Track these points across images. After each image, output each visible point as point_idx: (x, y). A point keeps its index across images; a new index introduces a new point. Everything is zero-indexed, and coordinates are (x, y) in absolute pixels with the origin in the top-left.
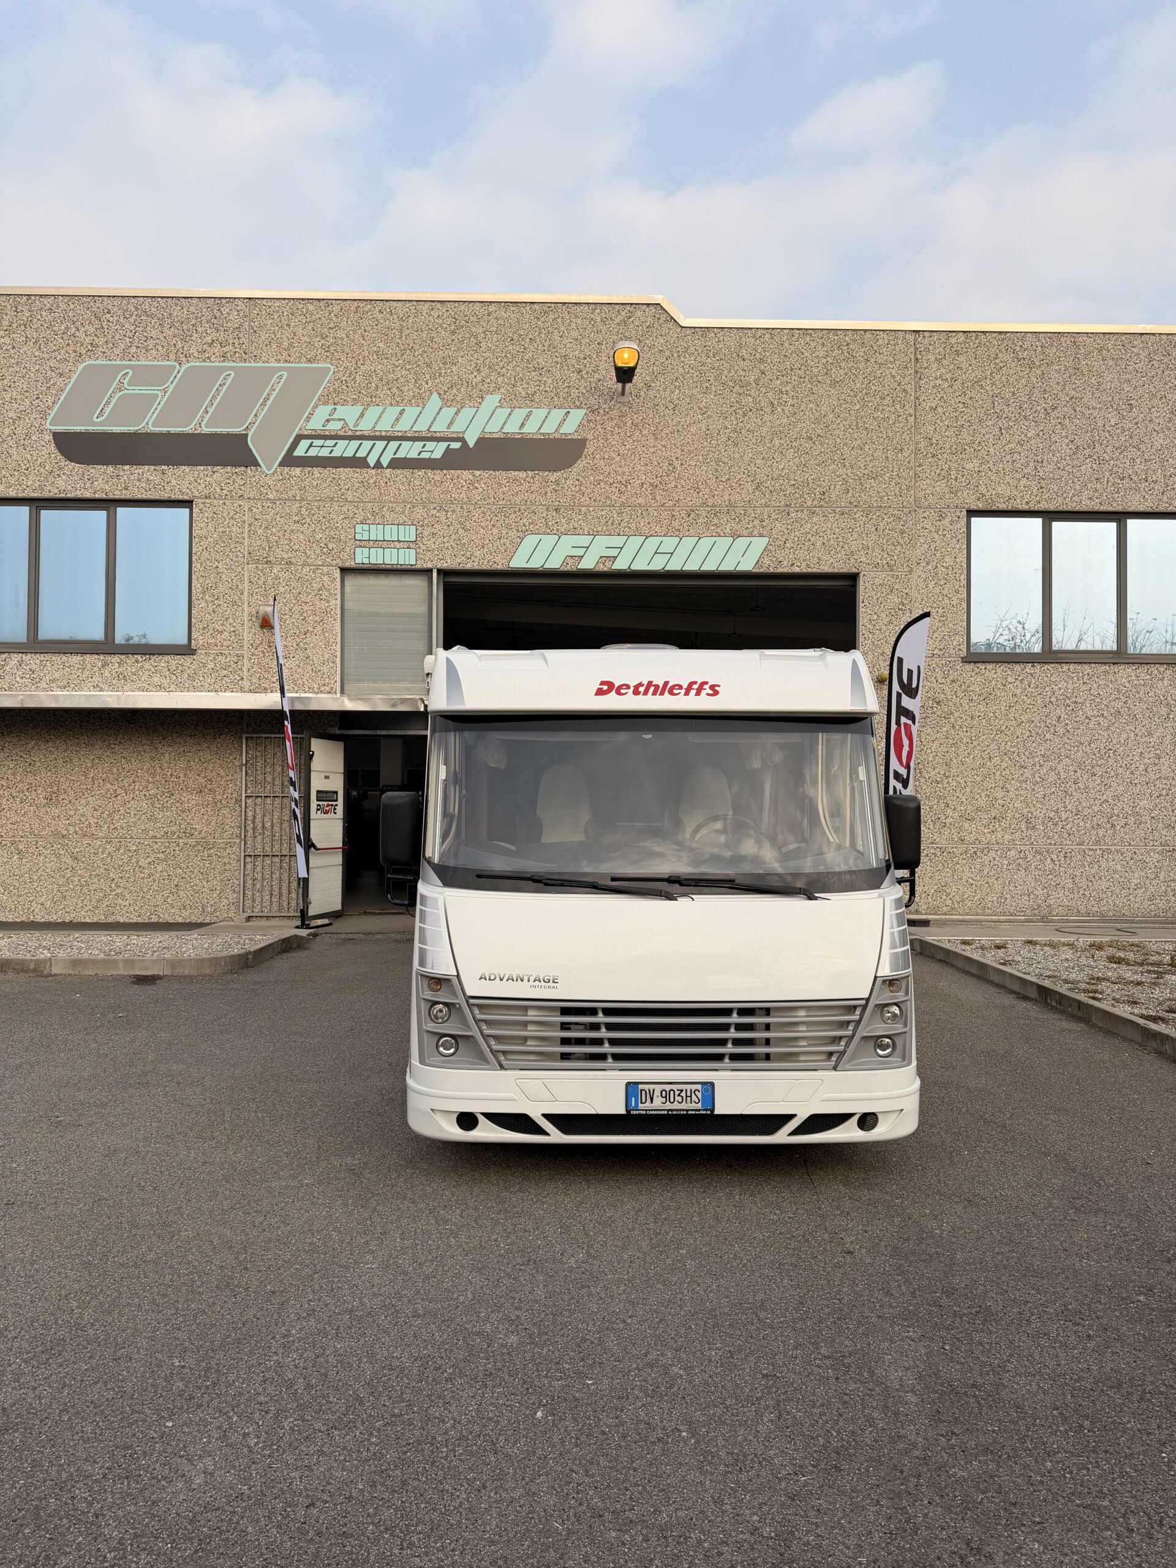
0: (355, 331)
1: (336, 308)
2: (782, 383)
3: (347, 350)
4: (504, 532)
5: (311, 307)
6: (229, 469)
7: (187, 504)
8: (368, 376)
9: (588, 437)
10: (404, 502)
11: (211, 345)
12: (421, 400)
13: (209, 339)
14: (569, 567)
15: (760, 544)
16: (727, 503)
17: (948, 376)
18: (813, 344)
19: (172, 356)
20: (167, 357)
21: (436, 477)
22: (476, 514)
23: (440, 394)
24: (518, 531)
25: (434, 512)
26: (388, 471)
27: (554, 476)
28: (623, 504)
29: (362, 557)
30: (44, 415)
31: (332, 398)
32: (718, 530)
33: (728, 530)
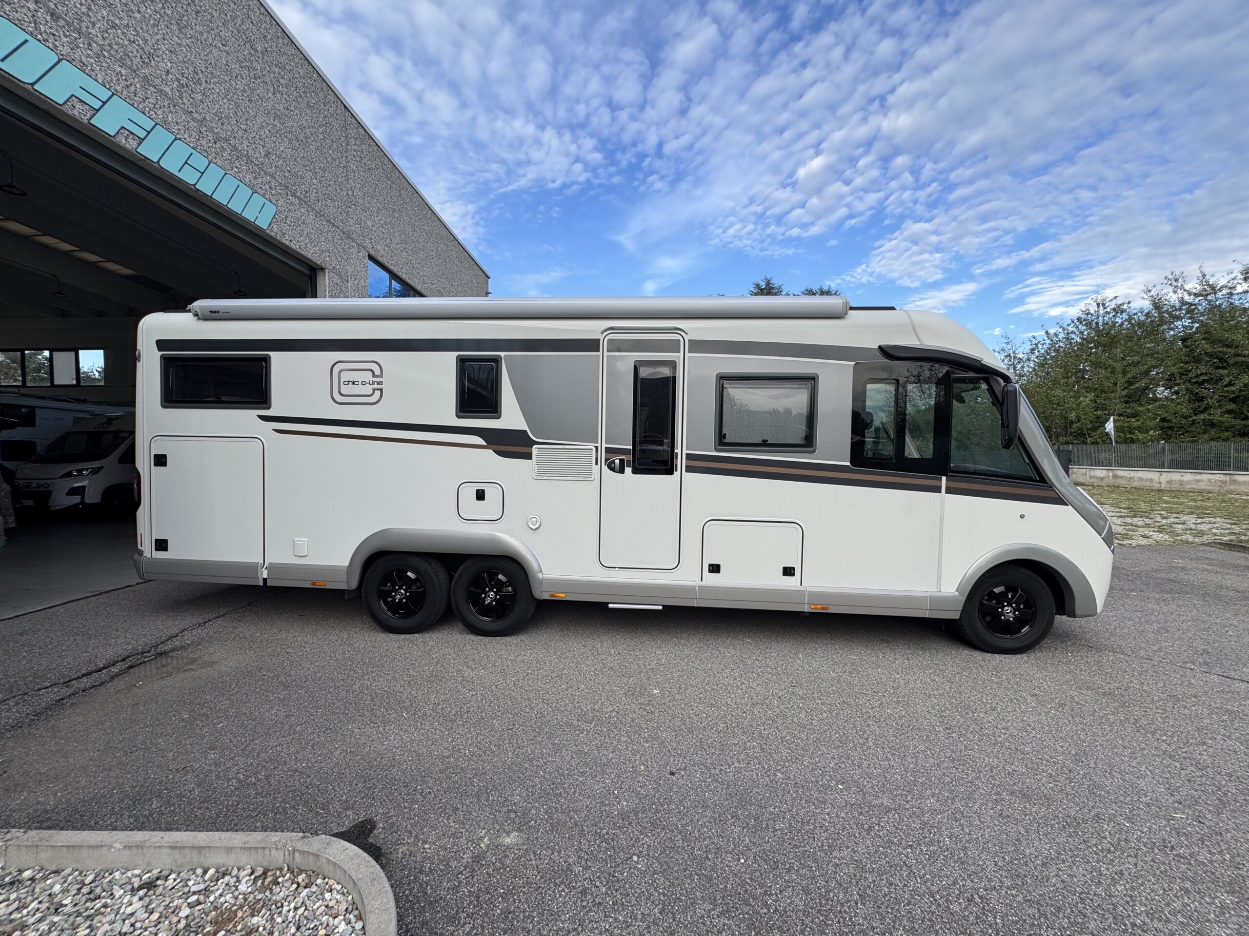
2: (279, 73)
15: (270, 209)
16: (246, 153)
17: (359, 153)
18: (296, 60)
32: (241, 175)
33: (247, 180)
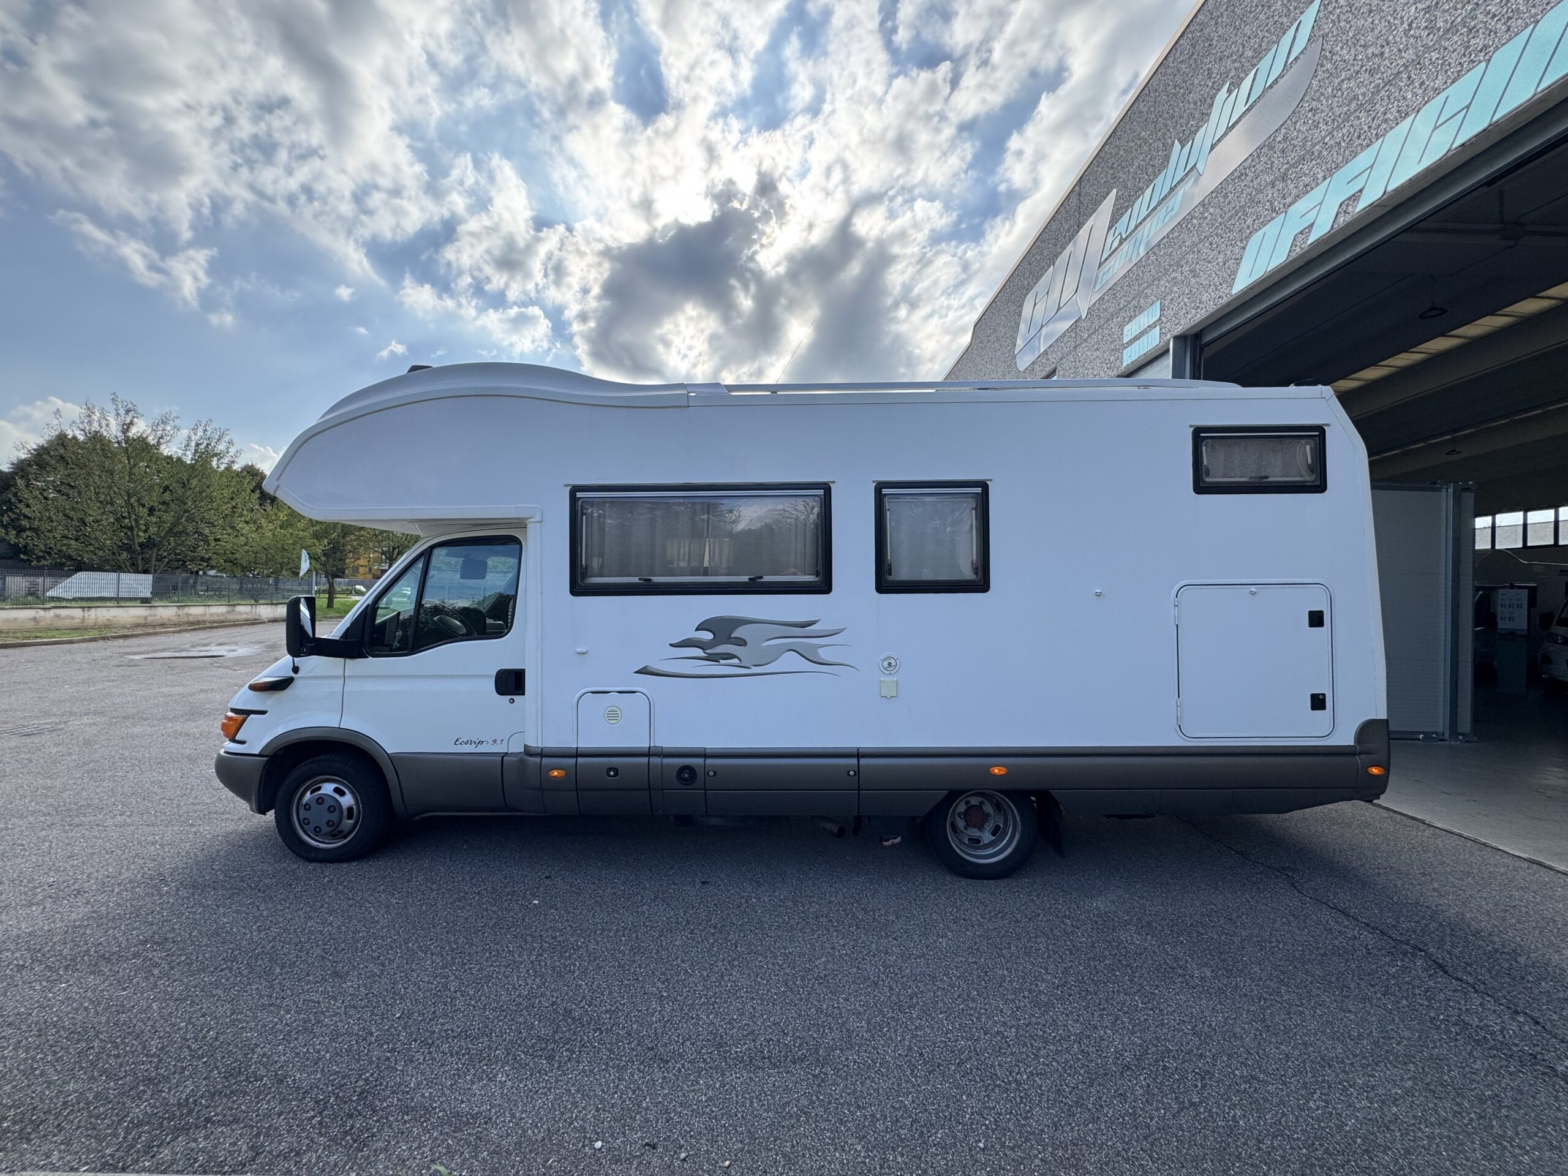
1: (1119, 132)
4: (1229, 252)
5: (1107, 147)
8: (1133, 174)
10: (1155, 281)
11: (1065, 237)
12: (1166, 161)
13: (1065, 233)
14: (1298, 250)
21: (1176, 234)
22: (1204, 250)
23: (1180, 139)
24: (1241, 241)
25: (1172, 275)
28: (1377, 91)
29: (1131, 356)
31: (1115, 218)
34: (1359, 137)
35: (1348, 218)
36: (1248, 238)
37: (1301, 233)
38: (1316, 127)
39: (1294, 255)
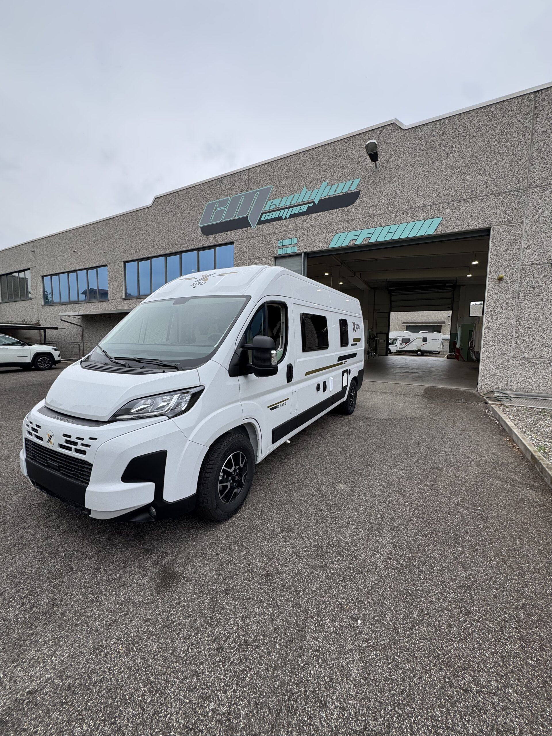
0: (279, 171)
1: (273, 164)
3: (277, 178)
4: (327, 235)
5: (266, 166)
6: (243, 229)
7: (232, 243)
8: (283, 186)
9: (362, 189)
10: (294, 230)
11: (238, 188)
12: (300, 190)
13: (238, 187)
15: (437, 221)
16: (422, 205)
19: (228, 195)
20: (227, 196)
21: (305, 218)
22: (317, 229)
23: (306, 187)
24: (332, 233)
25: (303, 231)
26: (289, 220)
27: (346, 209)
28: (374, 215)
29: (281, 252)
30: (198, 222)
31: (272, 198)
32: (417, 218)
33: (422, 217)
34: (370, 224)
35: (366, 243)
36: (335, 233)
37: (353, 240)
38: (358, 214)
39: (349, 245)
